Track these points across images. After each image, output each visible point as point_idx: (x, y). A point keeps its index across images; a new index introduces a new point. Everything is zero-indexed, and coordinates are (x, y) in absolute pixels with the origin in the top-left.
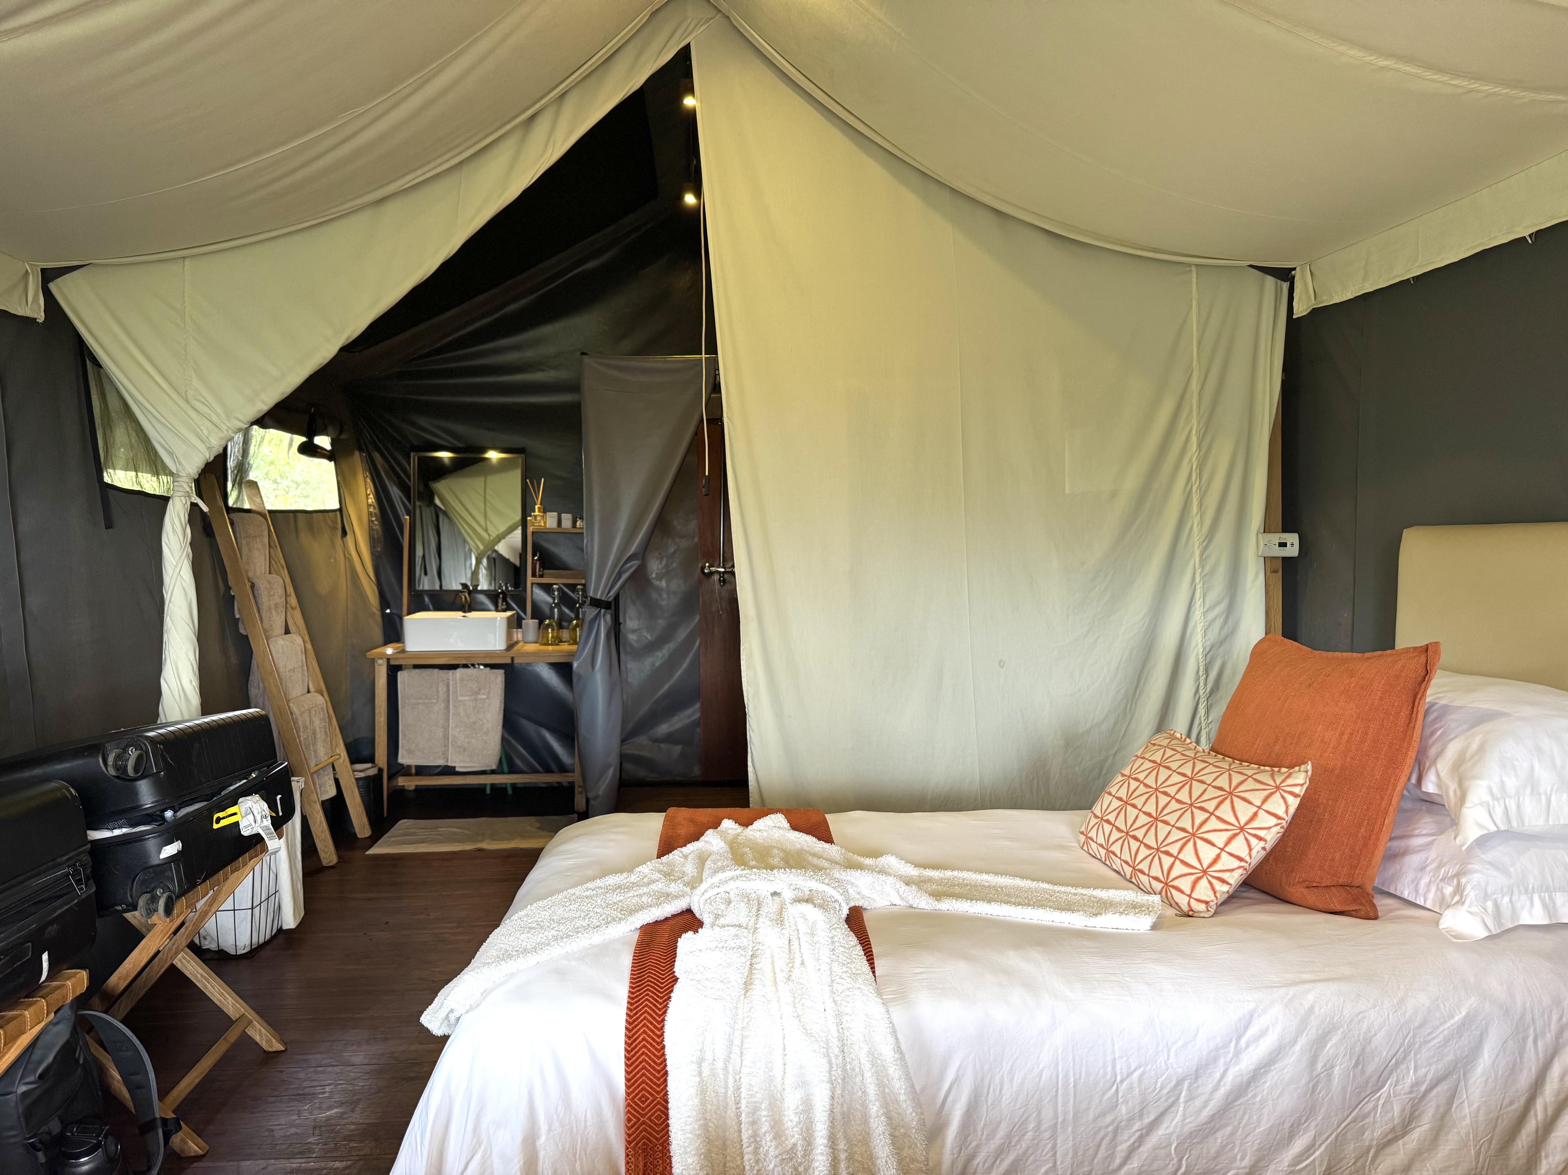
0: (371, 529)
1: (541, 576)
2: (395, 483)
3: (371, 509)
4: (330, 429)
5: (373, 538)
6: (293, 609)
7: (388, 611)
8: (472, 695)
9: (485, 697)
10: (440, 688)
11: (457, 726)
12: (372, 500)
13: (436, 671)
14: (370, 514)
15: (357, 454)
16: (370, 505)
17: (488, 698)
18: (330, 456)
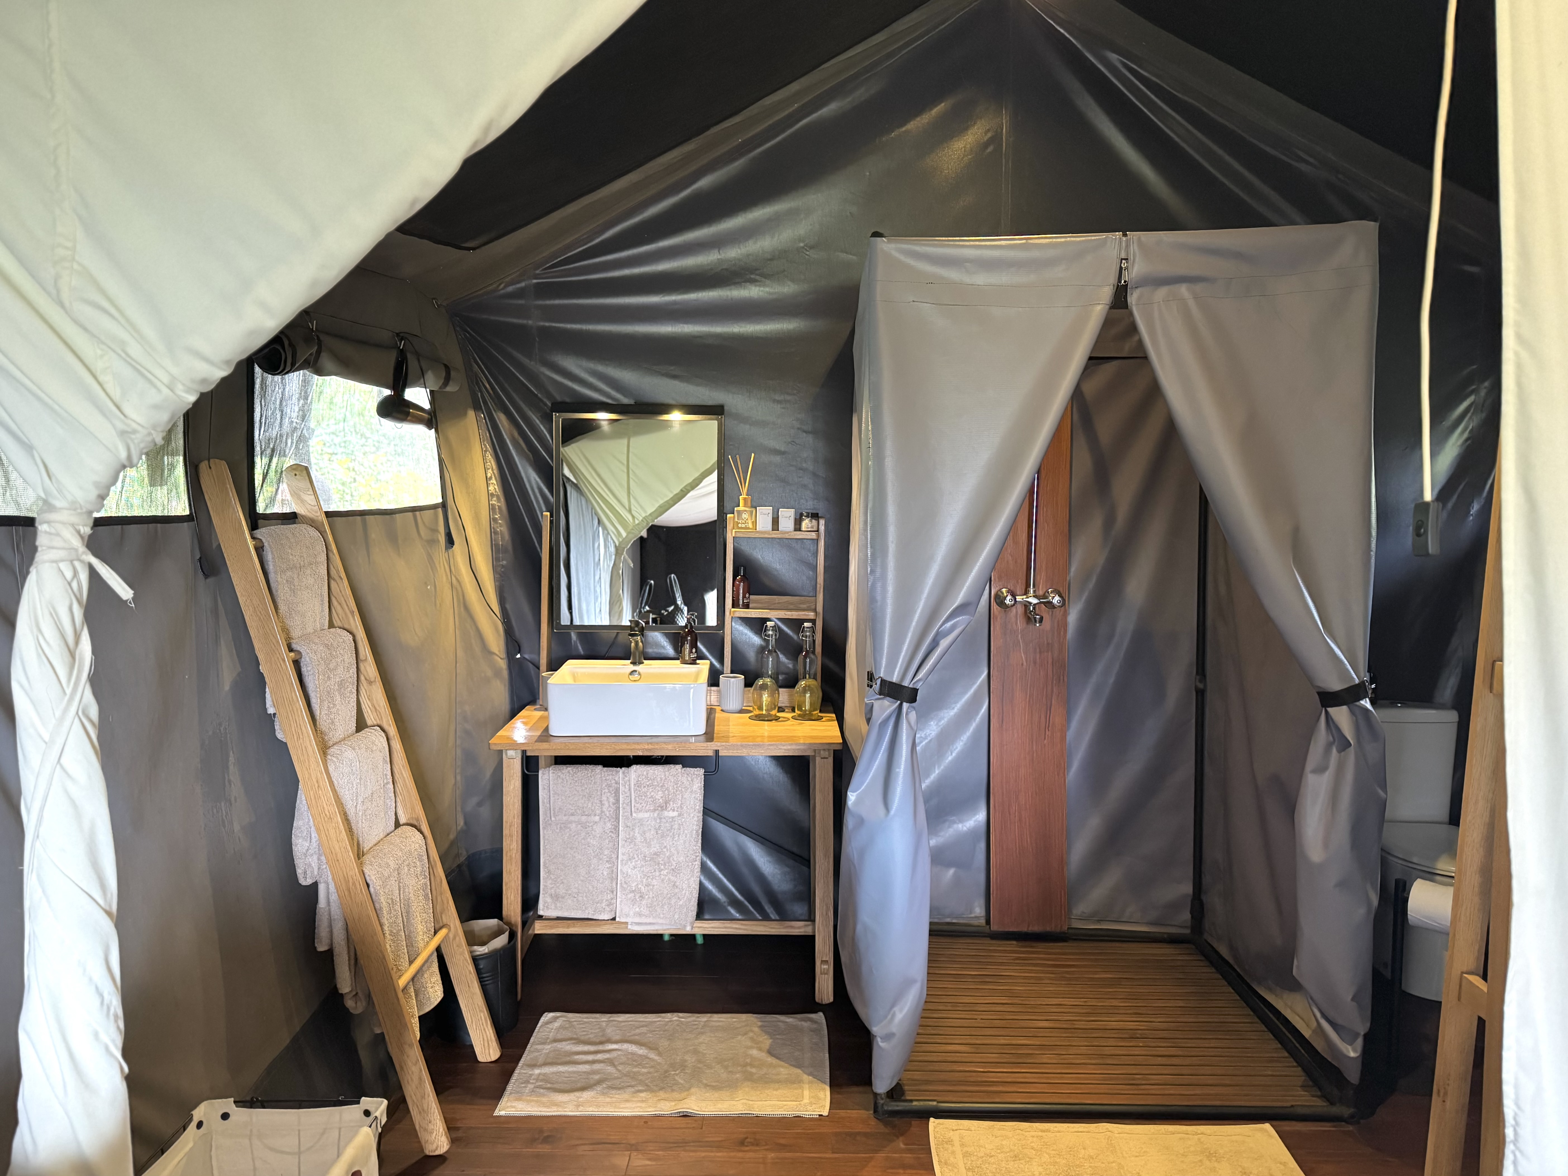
0: (493, 532)
1: (747, 606)
2: (528, 459)
3: (494, 501)
4: (430, 376)
5: (497, 545)
6: (370, 683)
7: (518, 656)
8: (655, 810)
9: (675, 814)
10: (604, 798)
11: (630, 859)
12: (495, 486)
13: (599, 769)
14: (492, 508)
15: (471, 413)
16: (492, 495)
17: (679, 815)
18: (431, 420)
